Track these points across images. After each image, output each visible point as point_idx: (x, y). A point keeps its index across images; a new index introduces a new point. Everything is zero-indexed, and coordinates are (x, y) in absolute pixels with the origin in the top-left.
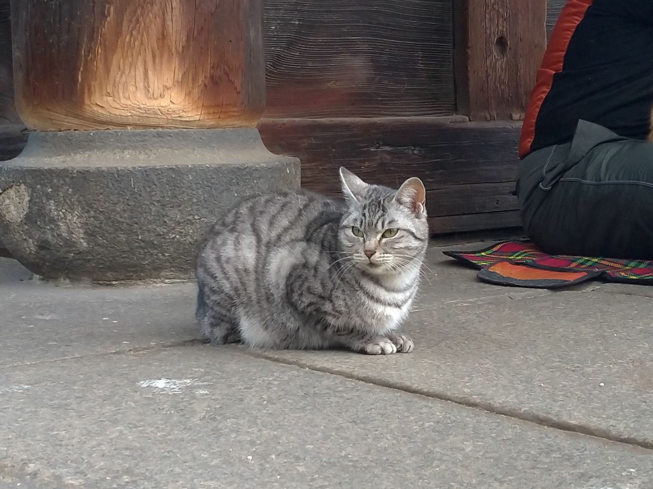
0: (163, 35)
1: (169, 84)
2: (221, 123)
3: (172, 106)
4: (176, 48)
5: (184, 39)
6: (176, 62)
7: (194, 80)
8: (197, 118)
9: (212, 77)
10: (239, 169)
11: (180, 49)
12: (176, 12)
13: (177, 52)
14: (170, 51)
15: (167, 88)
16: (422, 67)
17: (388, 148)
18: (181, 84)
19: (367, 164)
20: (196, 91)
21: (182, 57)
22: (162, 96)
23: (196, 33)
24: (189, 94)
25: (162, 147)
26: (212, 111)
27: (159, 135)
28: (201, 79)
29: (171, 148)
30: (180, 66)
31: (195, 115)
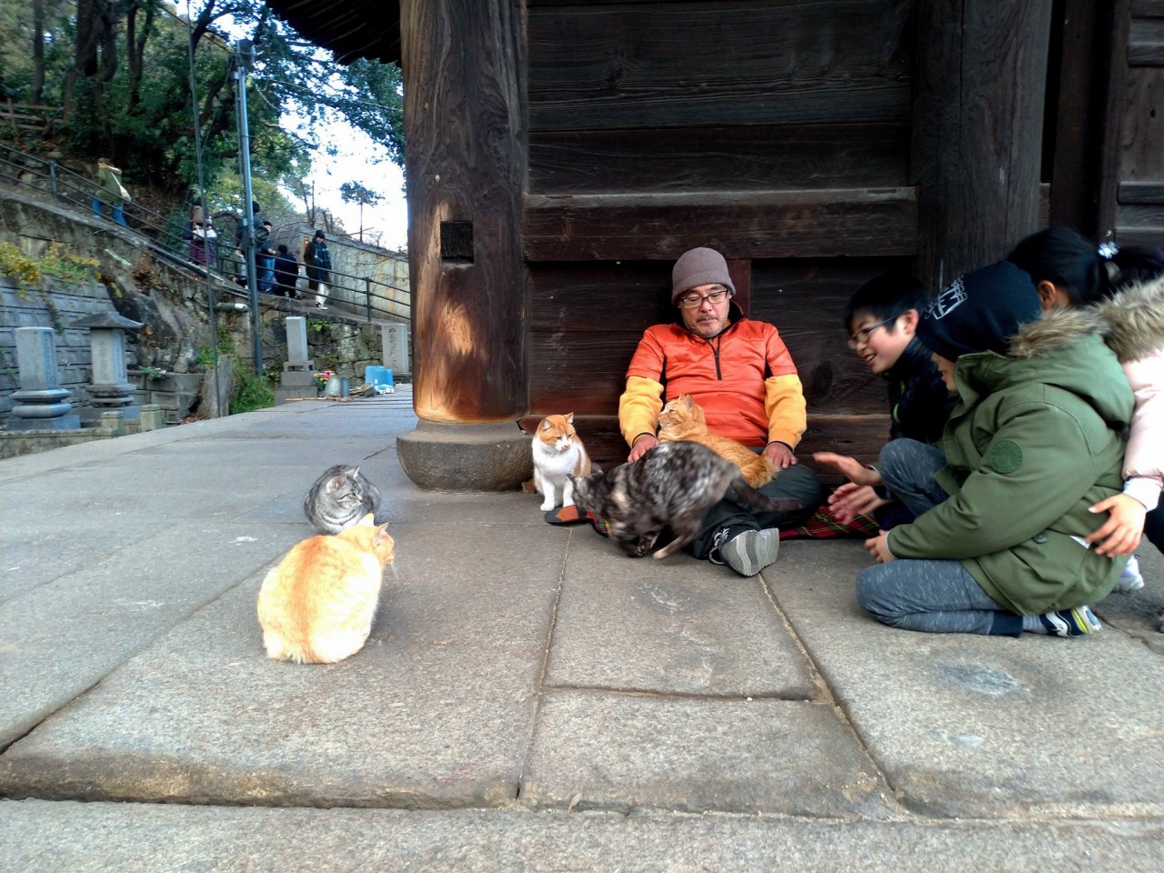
3: (441, 413)
6: (442, 393)
9: (460, 401)
13: (443, 389)
18: (445, 403)
20: (452, 407)
21: (445, 391)
22: (435, 409)
23: (452, 379)
24: (448, 408)
28: (454, 402)
30: (444, 395)
31: (452, 418)
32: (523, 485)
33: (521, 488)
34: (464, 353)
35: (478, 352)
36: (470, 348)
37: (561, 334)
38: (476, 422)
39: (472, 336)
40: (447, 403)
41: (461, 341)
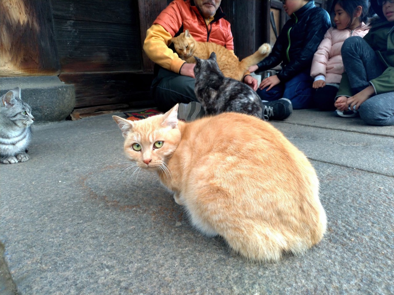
0: (2, 44)
1: (7, 61)
2: (32, 74)
3: (9, 69)
4: (7, 49)
5: (10, 45)
6: (8, 54)
7: (17, 60)
8: (21, 73)
9: (24, 59)
10: (34, 90)
11: (9, 49)
12: (6, 36)
13: (8, 50)
14: (5, 50)
15: (6, 63)
16: (128, 56)
17: (114, 81)
18: (12, 61)
19: (106, 86)
20: (18, 64)
21: (10, 51)
22: (4, 66)
23: (15, 43)
24: (15, 65)
25: (8, 83)
26: (26, 70)
27: (7, 79)
28: (19, 60)
29: (11, 83)
30: (10, 55)
31: (19, 72)
32: (71, 115)
33: (71, 118)
34: (22, 23)
35: (33, 25)
36: (26, 20)
37: (72, 22)
38: (37, 75)
39: (26, 11)
40: (14, 60)
41: (18, 14)
